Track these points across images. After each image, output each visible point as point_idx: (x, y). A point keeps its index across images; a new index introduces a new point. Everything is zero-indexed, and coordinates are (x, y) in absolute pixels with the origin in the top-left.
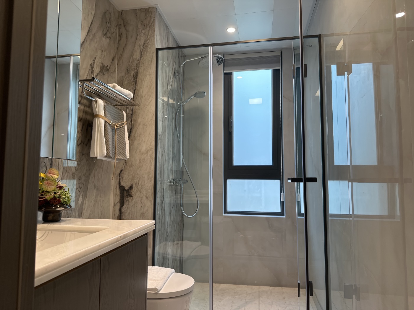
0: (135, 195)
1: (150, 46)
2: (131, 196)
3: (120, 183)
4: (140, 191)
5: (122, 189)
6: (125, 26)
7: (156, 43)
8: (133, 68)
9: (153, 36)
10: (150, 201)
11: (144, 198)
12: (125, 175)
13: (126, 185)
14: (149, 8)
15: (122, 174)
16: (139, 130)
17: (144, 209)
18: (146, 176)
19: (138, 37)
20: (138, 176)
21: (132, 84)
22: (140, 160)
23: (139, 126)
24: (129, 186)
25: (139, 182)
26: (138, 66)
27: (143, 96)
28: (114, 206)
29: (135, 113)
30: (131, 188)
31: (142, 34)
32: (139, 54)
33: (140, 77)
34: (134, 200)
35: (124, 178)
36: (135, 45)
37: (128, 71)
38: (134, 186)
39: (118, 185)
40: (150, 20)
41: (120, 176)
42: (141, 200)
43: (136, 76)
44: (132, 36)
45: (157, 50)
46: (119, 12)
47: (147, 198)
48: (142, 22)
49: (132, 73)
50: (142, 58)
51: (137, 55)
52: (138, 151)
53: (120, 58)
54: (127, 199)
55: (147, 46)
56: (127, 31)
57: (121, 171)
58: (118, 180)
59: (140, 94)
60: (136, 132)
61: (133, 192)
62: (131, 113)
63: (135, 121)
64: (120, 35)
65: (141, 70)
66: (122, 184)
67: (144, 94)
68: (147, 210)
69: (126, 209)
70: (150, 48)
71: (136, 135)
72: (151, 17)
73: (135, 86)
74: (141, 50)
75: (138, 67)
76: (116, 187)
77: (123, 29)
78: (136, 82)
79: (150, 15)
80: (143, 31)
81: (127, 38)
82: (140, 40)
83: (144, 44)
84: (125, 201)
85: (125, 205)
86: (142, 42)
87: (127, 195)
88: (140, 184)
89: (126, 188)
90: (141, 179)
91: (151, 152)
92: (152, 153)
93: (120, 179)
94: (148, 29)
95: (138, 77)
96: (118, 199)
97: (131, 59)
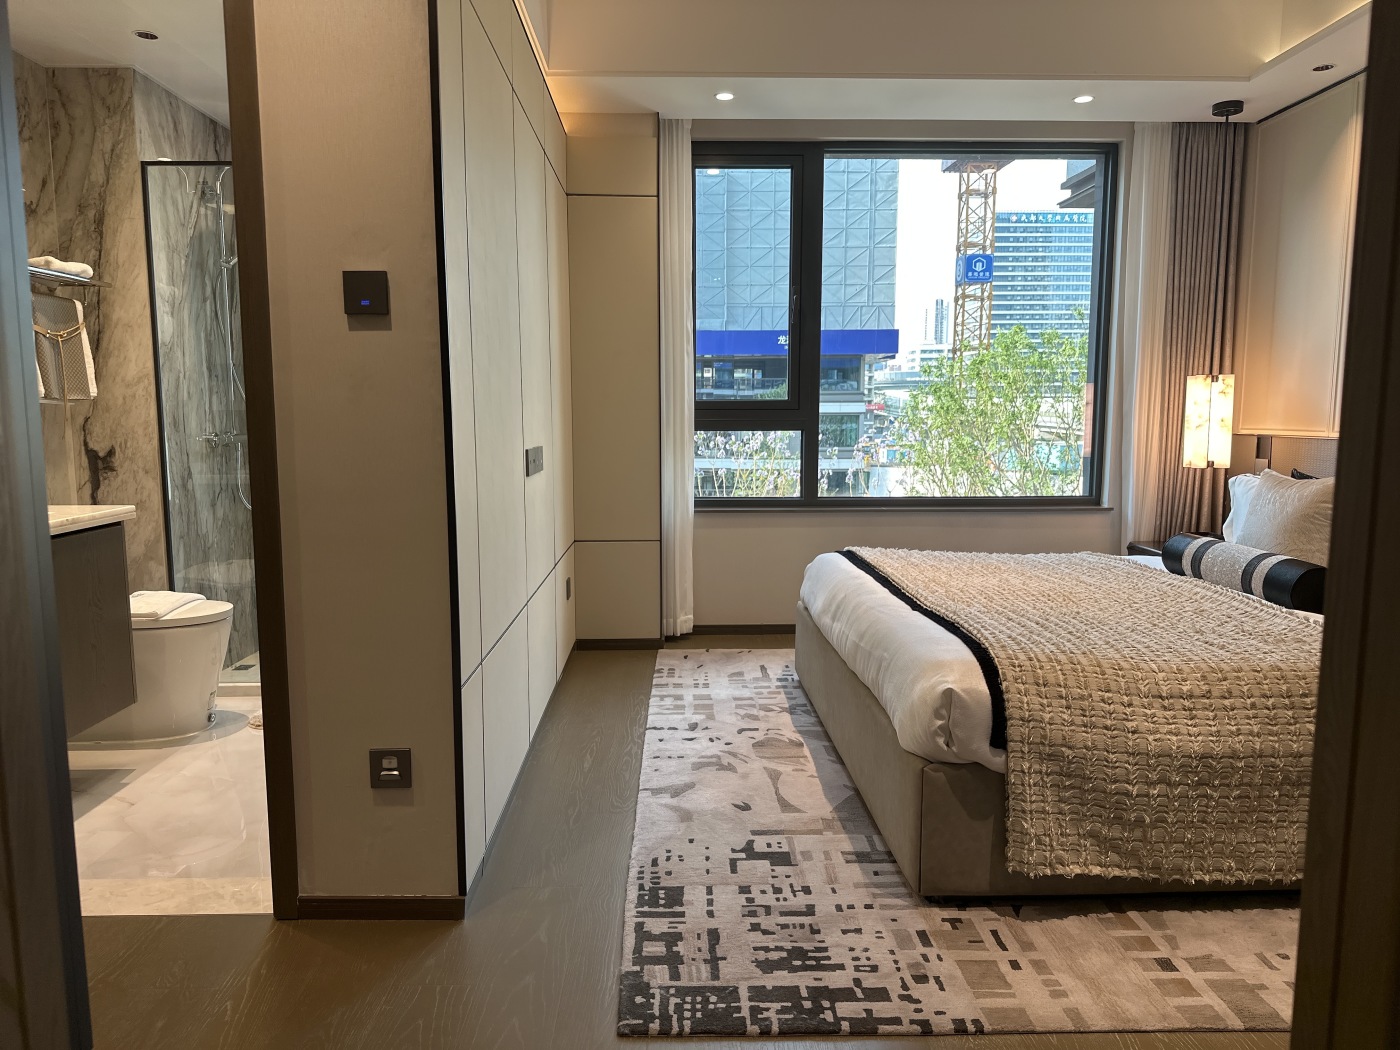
0: (122, 467)
1: (125, 157)
2: (112, 469)
3: (86, 444)
4: (132, 460)
5: (92, 455)
6: (64, 105)
7: (139, 150)
8: (92, 202)
9: (131, 132)
10: (154, 478)
11: (141, 473)
12: (96, 429)
13: (101, 448)
14: (115, 70)
15: (88, 426)
16: (114, 336)
17: (142, 493)
18: (140, 431)
19: (98, 133)
20: (124, 431)
21: (94, 236)
22: (124, 399)
23: (115, 327)
24: (108, 449)
25: (126, 443)
26: (102, 198)
27: (120, 263)
28: (80, 489)
29: (105, 299)
30: (111, 453)
31: (106, 128)
32: (102, 172)
33: (109, 222)
34: (119, 479)
35: (94, 434)
36: (91, 151)
37: (81, 208)
38: (118, 450)
39: (83, 448)
40: (122, 97)
41: (84, 431)
42: (135, 478)
43: (100, 221)
44: (82, 131)
45: (144, 165)
46: (47, 69)
47: (147, 472)
48: (103, 99)
49: (91, 214)
50: (111, 182)
51: (98, 175)
52: (118, 379)
53: (59, 180)
54: (105, 475)
55: (119, 157)
56: (71, 118)
57: (87, 420)
58: (82, 438)
59: (112, 258)
60: (110, 341)
61: (117, 461)
62: (95, 299)
63: (106, 316)
64: (56, 126)
65: (110, 209)
66: (91, 445)
67: (121, 261)
68: (149, 496)
69: (106, 494)
70: (127, 161)
71: (111, 348)
72: (122, 89)
73: (101, 243)
74: (107, 163)
75: (104, 201)
76: (80, 452)
77: (60, 114)
78: (101, 234)
79: (121, 84)
80: (107, 121)
81: (72, 134)
82: (102, 141)
83: (112, 150)
84: (101, 479)
85: (102, 487)
86: (108, 147)
87: (105, 468)
88: (129, 444)
89: (101, 454)
90: (130, 436)
91: (146, 381)
92: (150, 384)
93: (85, 436)
94: (118, 118)
95: (106, 222)
96: (86, 475)
97: (86, 182)
